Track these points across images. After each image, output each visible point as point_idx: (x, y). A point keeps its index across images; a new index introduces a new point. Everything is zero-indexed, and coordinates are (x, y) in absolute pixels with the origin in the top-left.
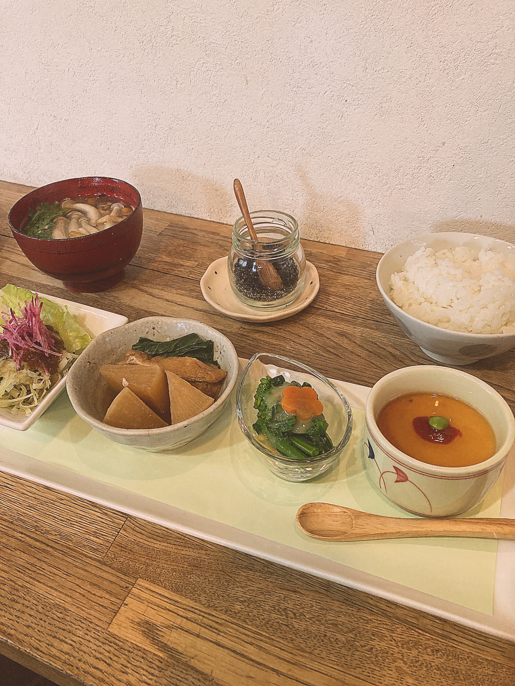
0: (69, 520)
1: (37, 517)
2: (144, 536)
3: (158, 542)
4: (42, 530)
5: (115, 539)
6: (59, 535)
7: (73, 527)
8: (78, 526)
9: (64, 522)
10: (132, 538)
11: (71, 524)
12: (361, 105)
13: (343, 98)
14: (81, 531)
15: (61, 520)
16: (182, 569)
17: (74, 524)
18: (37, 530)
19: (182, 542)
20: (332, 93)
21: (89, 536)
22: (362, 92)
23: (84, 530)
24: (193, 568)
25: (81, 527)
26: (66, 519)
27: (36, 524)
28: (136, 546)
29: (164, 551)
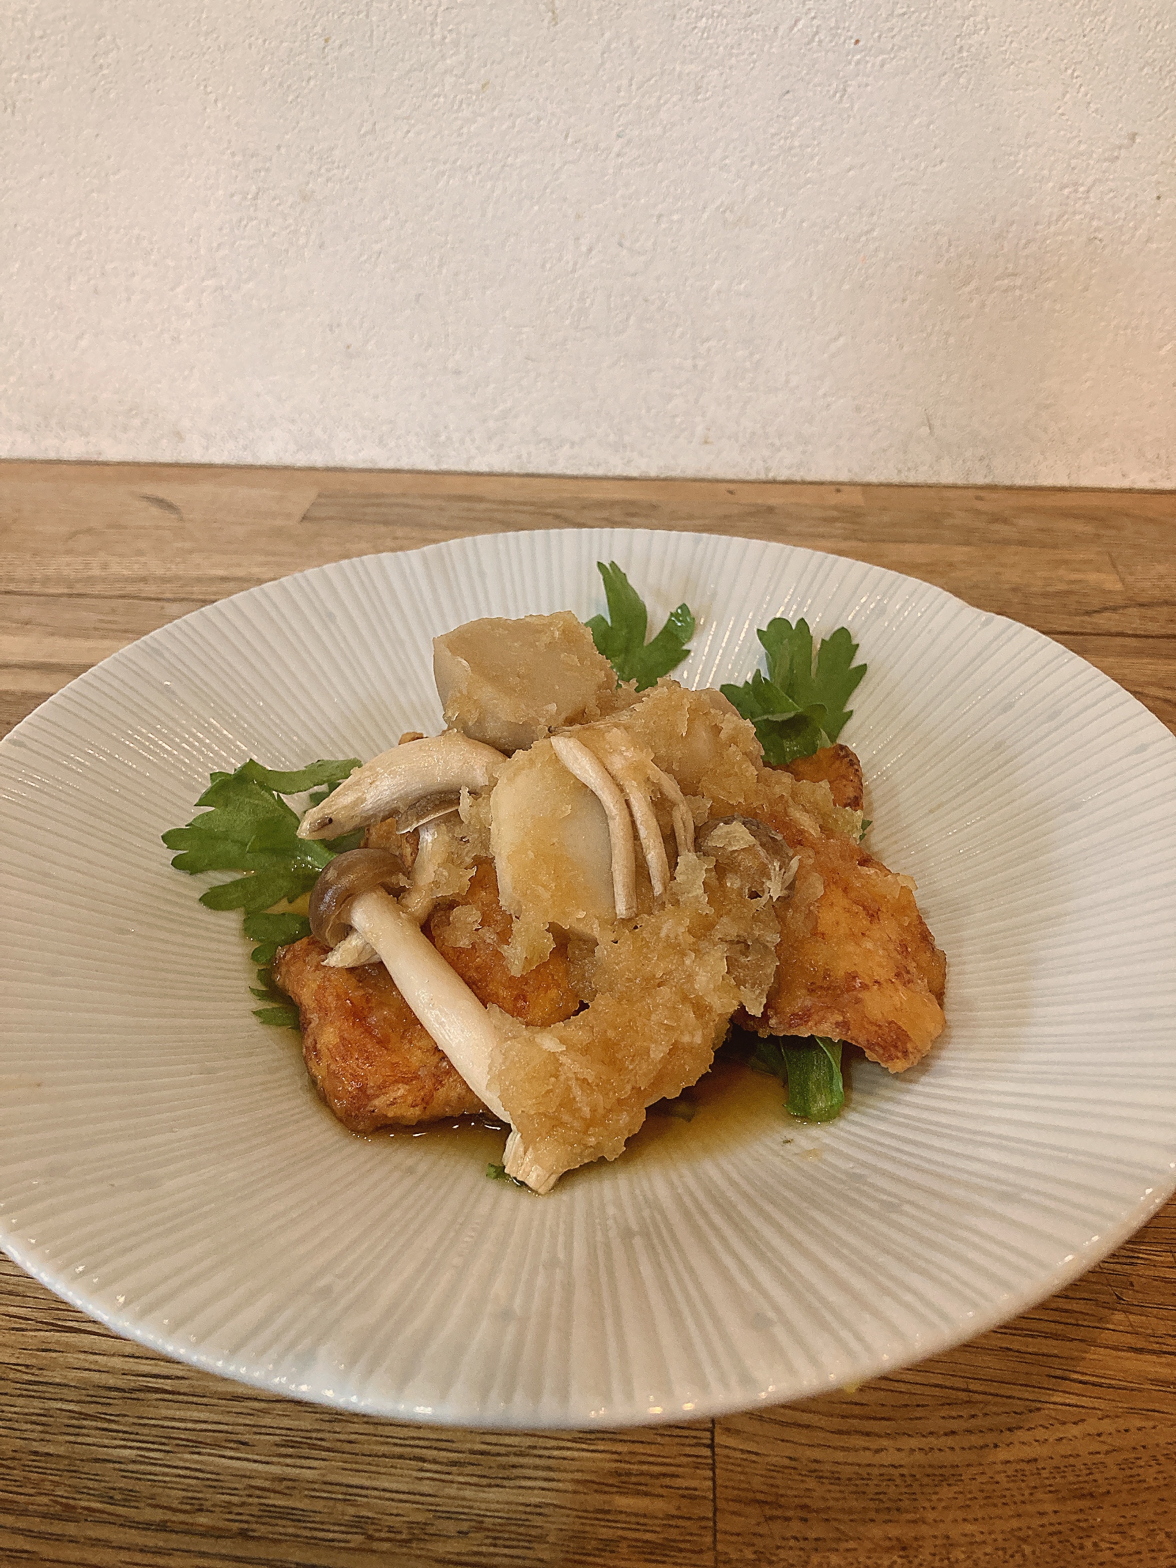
0: (482, 1453)
1: (345, 1481)
2: (822, 1435)
3: (885, 1442)
4: (391, 1529)
5: (713, 1480)
6: (479, 1529)
7: (517, 1478)
8: (536, 1467)
9: (469, 1469)
10: (777, 1454)
11: (503, 1467)
14: (560, 1485)
15: (454, 1463)
16: (1045, 1521)
17: (514, 1466)
18: (370, 1538)
19: (973, 1416)
21: (606, 1497)
23: (570, 1476)
24: (1081, 1504)
25: (549, 1469)
26: (473, 1452)
27: (351, 1510)
28: (811, 1483)
29: (929, 1471)
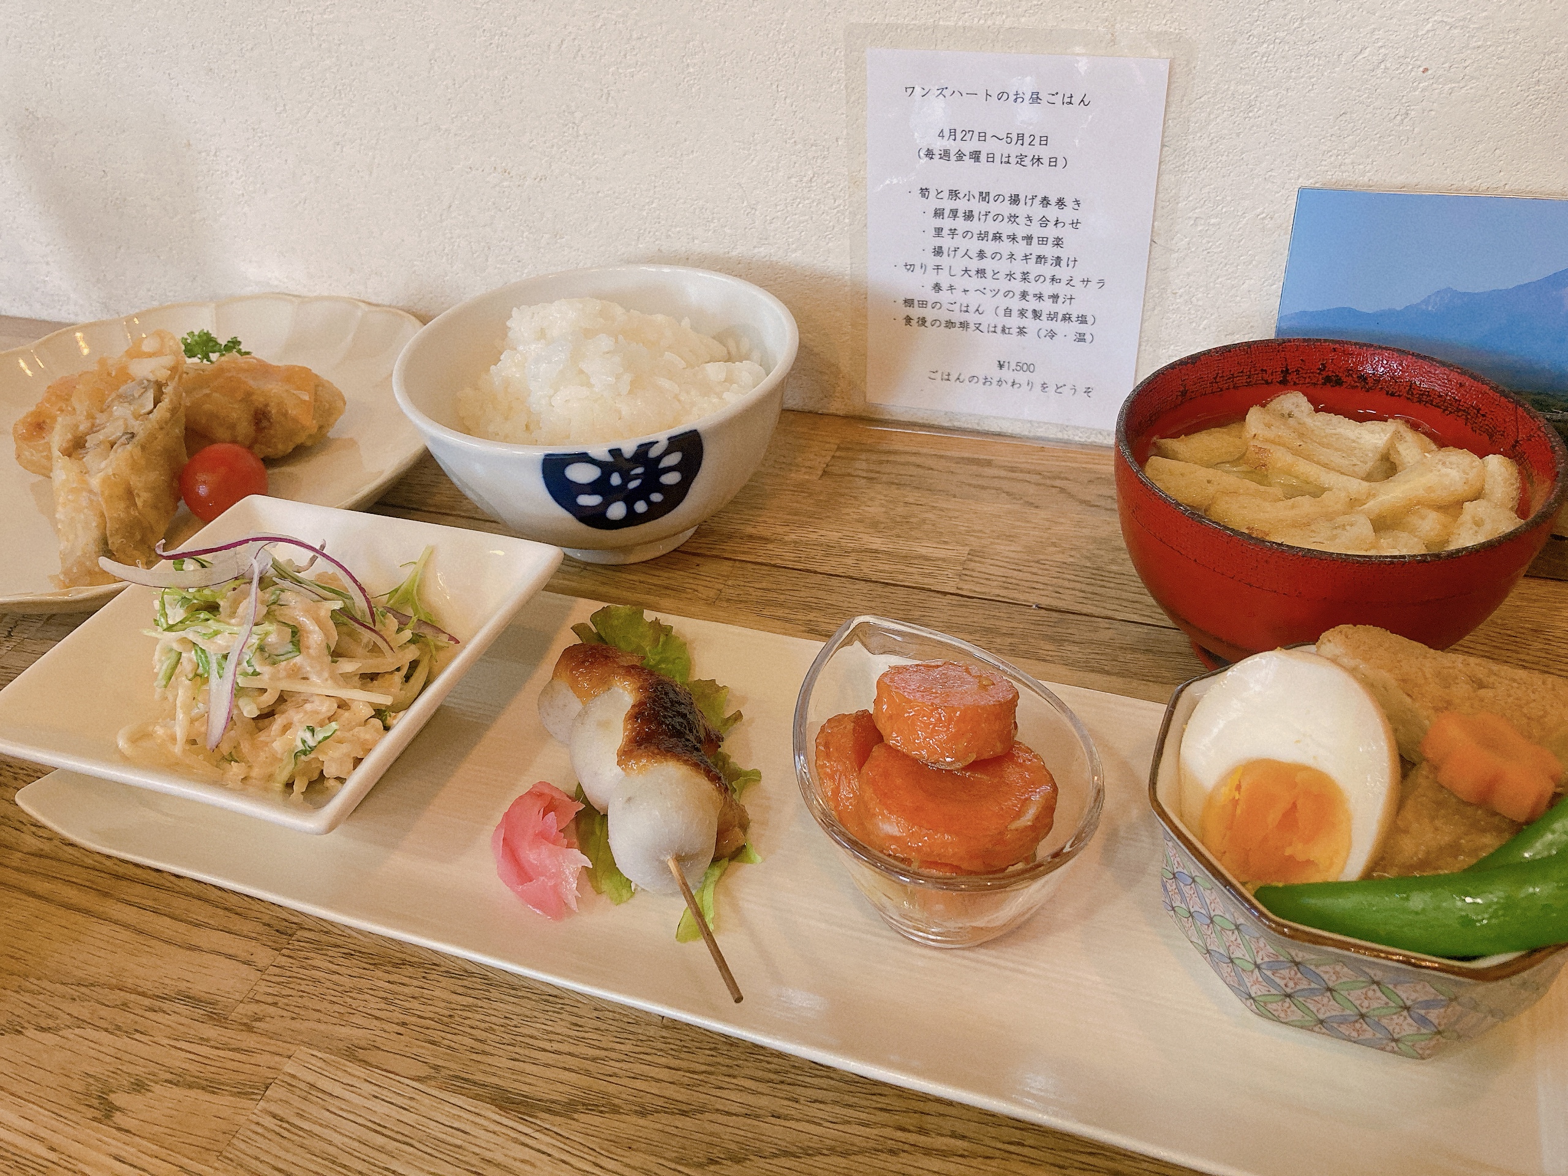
12: (1472, 78)
13: (1419, 63)
20: (1382, 50)
22: (1480, 43)
